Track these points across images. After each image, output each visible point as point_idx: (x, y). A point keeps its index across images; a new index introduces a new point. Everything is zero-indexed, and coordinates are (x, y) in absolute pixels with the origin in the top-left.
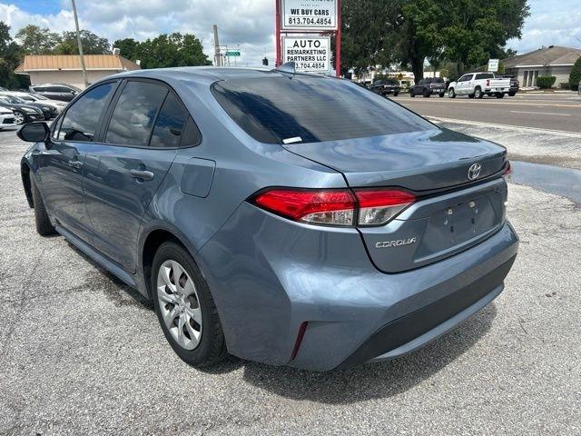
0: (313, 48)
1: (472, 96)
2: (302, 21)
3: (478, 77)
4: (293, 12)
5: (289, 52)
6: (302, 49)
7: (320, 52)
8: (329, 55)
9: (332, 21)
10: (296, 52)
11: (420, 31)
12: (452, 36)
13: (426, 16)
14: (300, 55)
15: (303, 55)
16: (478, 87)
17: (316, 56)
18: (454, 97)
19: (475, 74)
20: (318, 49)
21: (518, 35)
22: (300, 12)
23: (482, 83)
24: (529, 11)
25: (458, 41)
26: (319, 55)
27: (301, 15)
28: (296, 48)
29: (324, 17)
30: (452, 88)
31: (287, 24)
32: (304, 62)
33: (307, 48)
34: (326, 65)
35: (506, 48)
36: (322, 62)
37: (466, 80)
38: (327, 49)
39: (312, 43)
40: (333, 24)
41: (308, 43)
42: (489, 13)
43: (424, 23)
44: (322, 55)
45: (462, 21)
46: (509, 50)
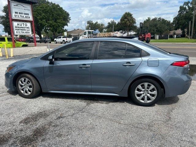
0: (25, 26)
1: (61, 43)
2: (20, 16)
3: (63, 37)
4: (16, 13)
5: (16, 27)
6: (21, 26)
7: (27, 28)
8: (30, 29)
9: (30, 17)
10: (19, 27)
11: (40, 22)
12: (51, 24)
13: (41, 17)
14: (20, 28)
15: (22, 29)
16: (64, 40)
17: (26, 29)
18: (56, 43)
19: (62, 37)
20: (27, 27)
21: (67, 25)
22: (19, 13)
23: (65, 39)
24: (71, 19)
25: (53, 26)
26: (27, 29)
27: (19, 14)
28: (18, 26)
29: (28, 16)
30: (55, 40)
31: (14, 17)
32: (22, 31)
33: (22, 26)
34: (30, 32)
35: (64, 29)
36: (29, 31)
37: (59, 38)
38: (30, 27)
39: (24, 25)
40: (31, 19)
41: (22, 24)
42: (61, 18)
43: (41, 19)
44: (28, 29)
45: (53, 19)
46: (65, 29)
